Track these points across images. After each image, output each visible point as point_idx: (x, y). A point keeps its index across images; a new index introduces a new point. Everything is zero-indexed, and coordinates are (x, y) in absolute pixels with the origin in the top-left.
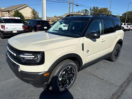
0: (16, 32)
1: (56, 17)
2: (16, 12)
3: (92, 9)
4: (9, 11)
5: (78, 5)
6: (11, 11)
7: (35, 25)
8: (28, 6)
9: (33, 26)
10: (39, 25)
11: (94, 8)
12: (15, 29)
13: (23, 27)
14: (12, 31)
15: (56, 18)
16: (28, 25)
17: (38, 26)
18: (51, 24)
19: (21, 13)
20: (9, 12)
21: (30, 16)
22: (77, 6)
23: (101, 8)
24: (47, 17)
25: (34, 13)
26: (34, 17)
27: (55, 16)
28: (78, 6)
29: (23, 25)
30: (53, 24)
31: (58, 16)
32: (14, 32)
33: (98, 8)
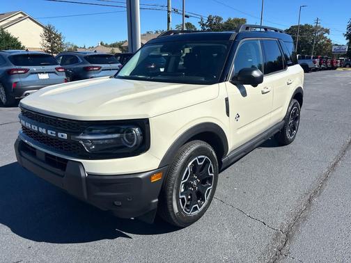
3: (204, 22)
11: (210, 19)
23: (229, 20)
26: (52, 49)
31: (109, 44)
33: (220, 19)
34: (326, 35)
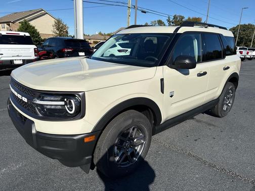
0: (21, 62)
1: (102, 35)
2: (22, 25)
3: (171, 20)
4: (8, 23)
6: (13, 23)
7: (60, 48)
8: (47, 13)
9: (55, 52)
10: (70, 49)
11: (175, 17)
12: (18, 56)
13: (35, 52)
14: (13, 60)
15: (103, 37)
16: (47, 49)
17: (66, 50)
18: (93, 48)
19: (34, 28)
20: (9, 25)
21: (51, 33)
22: (143, 12)
23: (189, 18)
24: (84, 35)
25: (60, 26)
27: (100, 34)
28: (145, 13)
29: (35, 49)
30: (97, 48)
31: (106, 33)
32: (16, 62)
33: (183, 18)
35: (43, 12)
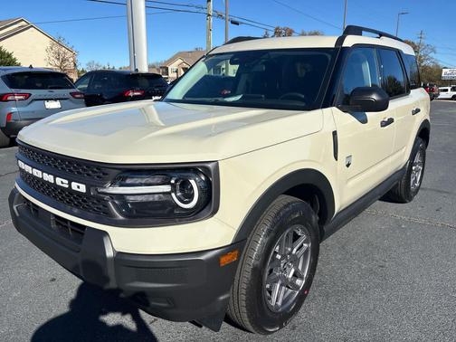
5: (236, 20)
28: (237, 23)
34: (432, 55)
35: (23, 23)
